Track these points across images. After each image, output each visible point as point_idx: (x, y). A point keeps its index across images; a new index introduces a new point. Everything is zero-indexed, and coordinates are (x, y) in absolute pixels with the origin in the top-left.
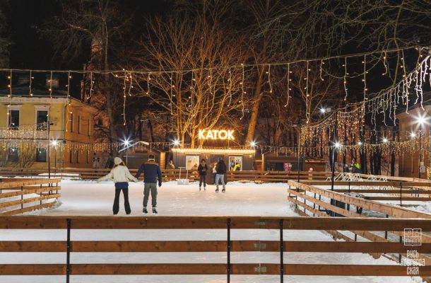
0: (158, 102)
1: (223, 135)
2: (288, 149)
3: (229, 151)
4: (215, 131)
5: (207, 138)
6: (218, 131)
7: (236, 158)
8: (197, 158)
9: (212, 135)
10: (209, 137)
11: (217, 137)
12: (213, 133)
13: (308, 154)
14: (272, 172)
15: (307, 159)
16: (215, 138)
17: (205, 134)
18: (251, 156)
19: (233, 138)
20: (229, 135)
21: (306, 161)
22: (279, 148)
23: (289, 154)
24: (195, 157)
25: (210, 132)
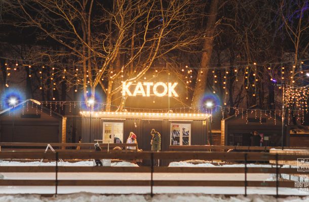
0: (53, 36)
1: (160, 89)
2: (263, 112)
3: (170, 116)
4: (148, 84)
5: (135, 95)
6: (152, 84)
7: (181, 126)
8: (120, 127)
9: (142, 89)
10: (139, 92)
11: (152, 91)
12: (145, 87)
13: (294, 120)
14: (238, 147)
15: (292, 129)
16: (148, 95)
17: (132, 89)
18: (204, 123)
19: (176, 95)
20: (170, 89)
21: (291, 132)
22: (249, 111)
23: (264, 120)
24: (116, 124)
25: (139, 85)
